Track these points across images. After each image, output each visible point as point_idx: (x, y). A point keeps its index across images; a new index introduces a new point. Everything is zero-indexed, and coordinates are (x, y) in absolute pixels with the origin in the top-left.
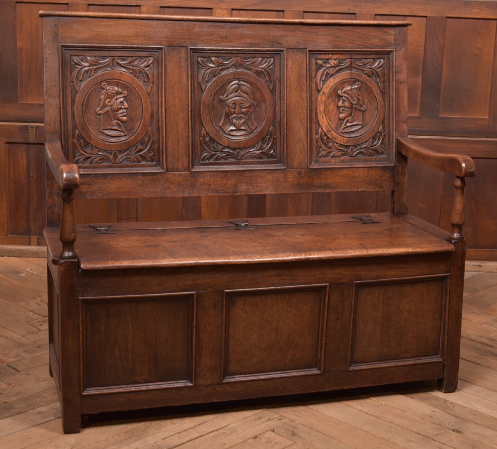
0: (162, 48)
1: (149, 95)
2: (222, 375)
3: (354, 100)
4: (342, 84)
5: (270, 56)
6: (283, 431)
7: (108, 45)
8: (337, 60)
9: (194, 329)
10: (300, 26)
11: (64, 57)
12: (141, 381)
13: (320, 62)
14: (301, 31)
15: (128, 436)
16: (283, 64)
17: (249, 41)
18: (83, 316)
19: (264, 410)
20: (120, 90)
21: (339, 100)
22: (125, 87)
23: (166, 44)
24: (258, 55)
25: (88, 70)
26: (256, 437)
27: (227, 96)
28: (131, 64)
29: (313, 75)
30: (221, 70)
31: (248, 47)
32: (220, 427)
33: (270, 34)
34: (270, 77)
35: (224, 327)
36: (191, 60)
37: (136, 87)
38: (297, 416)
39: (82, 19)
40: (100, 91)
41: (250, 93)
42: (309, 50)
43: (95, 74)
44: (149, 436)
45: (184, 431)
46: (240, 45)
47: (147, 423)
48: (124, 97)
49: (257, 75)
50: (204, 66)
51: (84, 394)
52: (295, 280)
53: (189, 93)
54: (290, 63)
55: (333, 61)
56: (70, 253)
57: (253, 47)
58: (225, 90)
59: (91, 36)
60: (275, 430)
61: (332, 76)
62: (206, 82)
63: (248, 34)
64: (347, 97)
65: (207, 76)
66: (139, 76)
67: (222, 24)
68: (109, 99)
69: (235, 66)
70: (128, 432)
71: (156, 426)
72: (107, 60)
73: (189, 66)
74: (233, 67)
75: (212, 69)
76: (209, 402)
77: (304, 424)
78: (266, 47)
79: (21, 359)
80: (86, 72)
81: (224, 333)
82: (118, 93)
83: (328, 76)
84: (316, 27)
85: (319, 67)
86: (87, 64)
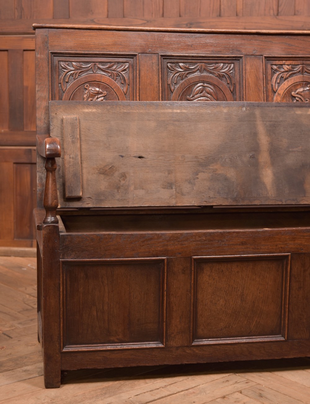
0: (137, 55)
1: (125, 94)
2: (191, 338)
3: (307, 100)
4: (295, 86)
5: (230, 62)
6: (250, 393)
8: (290, 66)
9: (165, 293)
10: (256, 36)
11: (53, 62)
12: (116, 340)
13: (275, 67)
14: (257, 40)
15: (104, 392)
16: (242, 69)
17: (212, 49)
18: (63, 277)
19: (231, 374)
20: (100, 90)
21: (293, 100)
22: (105, 88)
23: (139, 51)
24: (220, 61)
26: (224, 397)
27: (193, 96)
28: (110, 69)
29: (269, 78)
30: (188, 74)
31: (211, 54)
32: (191, 387)
33: (230, 43)
34: (231, 80)
35: (192, 291)
36: (161, 65)
37: (114, 88)
38: (263, 380)
39: (68, 30)
40: (83, 91)
41: (213, 94)
42: (265, 57)
43: (79, 77)
44: (123, 392)
45: (156, 389)
46: (204, 53)
47: (122, 382)
48: (104, 96)
49: (219, 78)
50: (173, 71)
51: (63, 350)
52: (258, 249)
53: (160, 93)
54: (248, 67)
55: (287, 66)
56: (53, 218)
57: (215, 54)
58: (192, 91)
59: (76, 45)
60: (243, 391)
61: (285, 79)
62: (175, 84)
63: (211, 43)
64: (300, 98)
65: (176, 79)
66: (116, 79)
67: (188, 34)
68: (91, 98)
69: (200, 70)
70: (103, 388)
71: (130, 385)
72: (90, 65)
73: (160, 70)
74: (198, 71)
75: (180, 73)
76: (180, 363)
77: (270, 387)
78: (227, 54)
79: (15, 329)
80: (72, 75)
81: (192, 297)
82: (98, 93)
83: (283, 79)
84: (271, 36)
85: (274, 72)
86: (72, 69)
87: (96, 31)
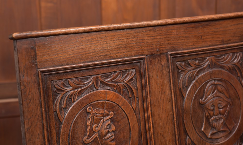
0: (144, 58)
1: (134, 111)
7: (91, 63)
17: (221, 38)
20: (106, 111)
22: (111, 107)
23: (147, 53)
24: (229, 51)
25: (72, 95)
27: (205, 99)
28: (114, 80)
30: (198, 72)
34: (241, 72)
37: (122, 105)
40: (86, 117)
43: (79, 97)
48: (111, 118)
49: (230, 72)
50: (182, 71)
53: (173, 102)
59: (72, 56)
62: (186, 86)
65: (187, 81)
66: (123, 92)
68: (95, 124)
69: (210, 65)
72: (91, 79)
73: (171, 74)
74: (208, 67)
75: (191, 72)
82: (104, 115)
86: (69, 88)
87: (95, 33)
